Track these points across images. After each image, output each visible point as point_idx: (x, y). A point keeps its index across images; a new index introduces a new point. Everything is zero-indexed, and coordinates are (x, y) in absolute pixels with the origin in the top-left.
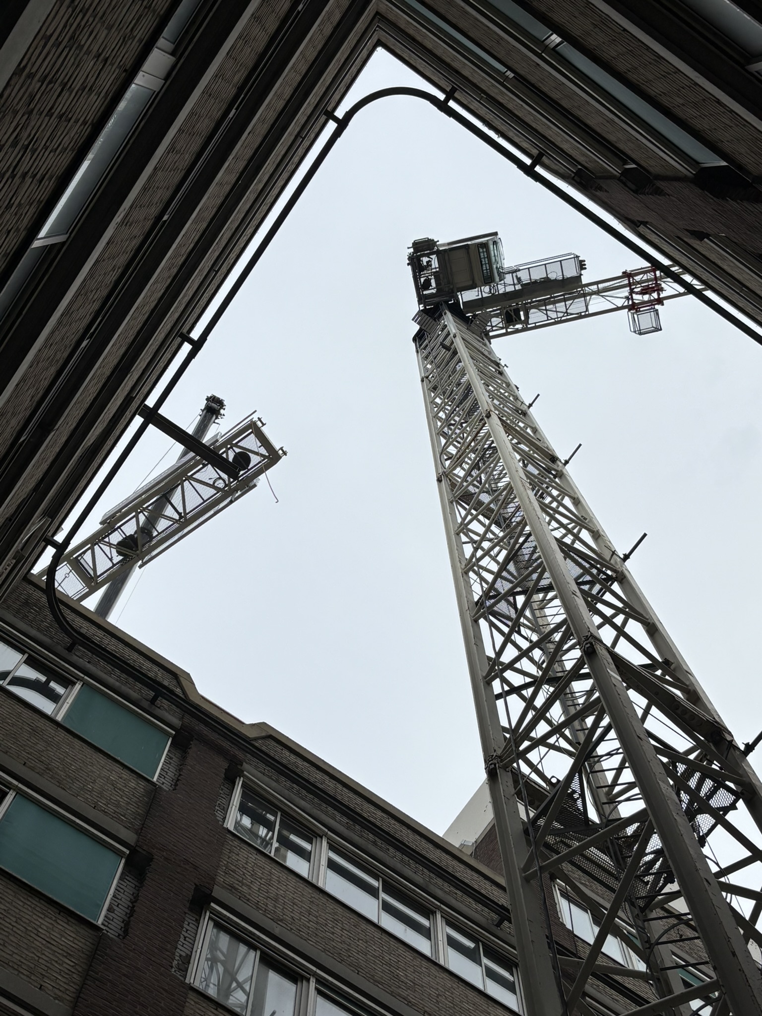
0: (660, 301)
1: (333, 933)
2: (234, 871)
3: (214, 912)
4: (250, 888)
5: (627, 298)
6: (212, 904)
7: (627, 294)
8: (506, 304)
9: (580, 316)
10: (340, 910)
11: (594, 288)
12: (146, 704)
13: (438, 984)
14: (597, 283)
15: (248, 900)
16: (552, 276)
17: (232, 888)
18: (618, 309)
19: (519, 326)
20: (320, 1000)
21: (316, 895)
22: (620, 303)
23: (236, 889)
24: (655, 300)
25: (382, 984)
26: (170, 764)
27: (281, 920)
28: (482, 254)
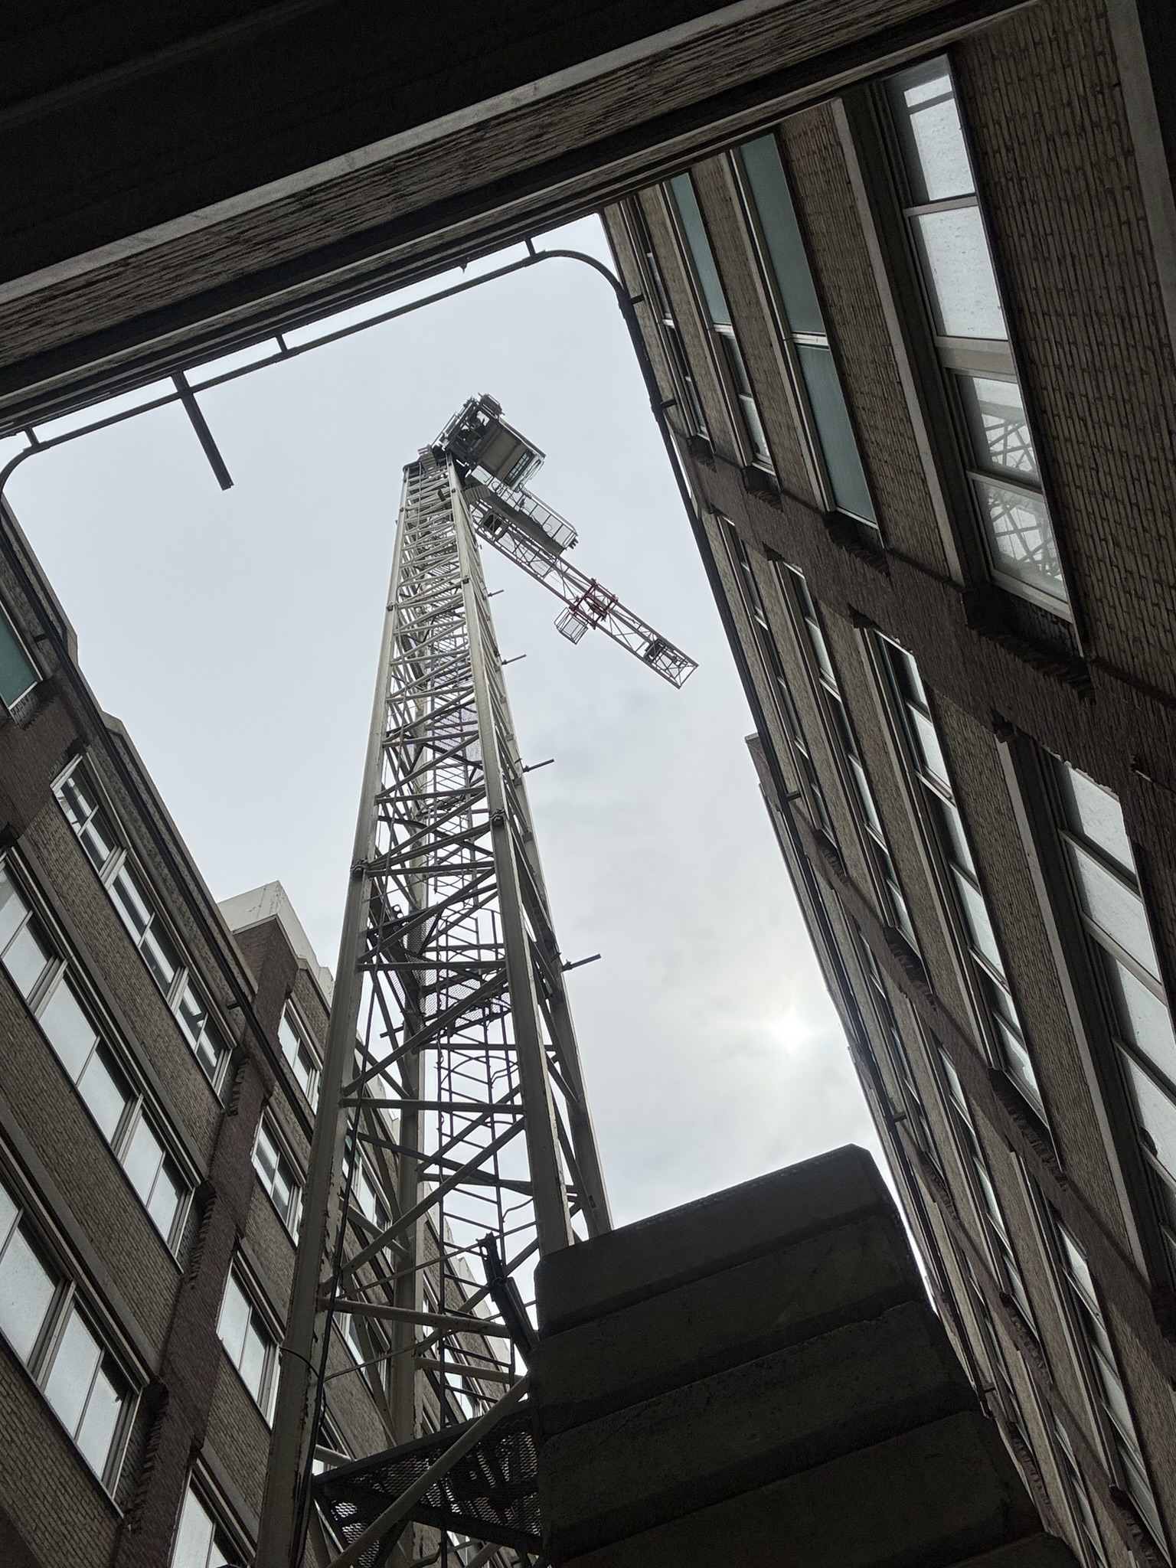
0: (594, 624)
1: (100, 934)
2: (43, 832)
3: (11, 855)
4: (50, 854)
5: (577, 599)
6: (13, 849)
7: (580, 596)
8: (498, 510)
9: (535, 576)
10: (113, 918)
11: (565, 567)
12: (29, 638)
13: (163, 1026)
14: (569, 566)
15: (44, 863)
16: (546, 528)
17: (35, 844)
18: (564, 599)
19: (489, 536)
20: (63, 984)
21: (100, 894)
22: (569, 597)
23: (39, 849)
24: (592, 620)
25: (119, 999)
26: (25, 704)
27: (64, 897)
28: (522, 460)
